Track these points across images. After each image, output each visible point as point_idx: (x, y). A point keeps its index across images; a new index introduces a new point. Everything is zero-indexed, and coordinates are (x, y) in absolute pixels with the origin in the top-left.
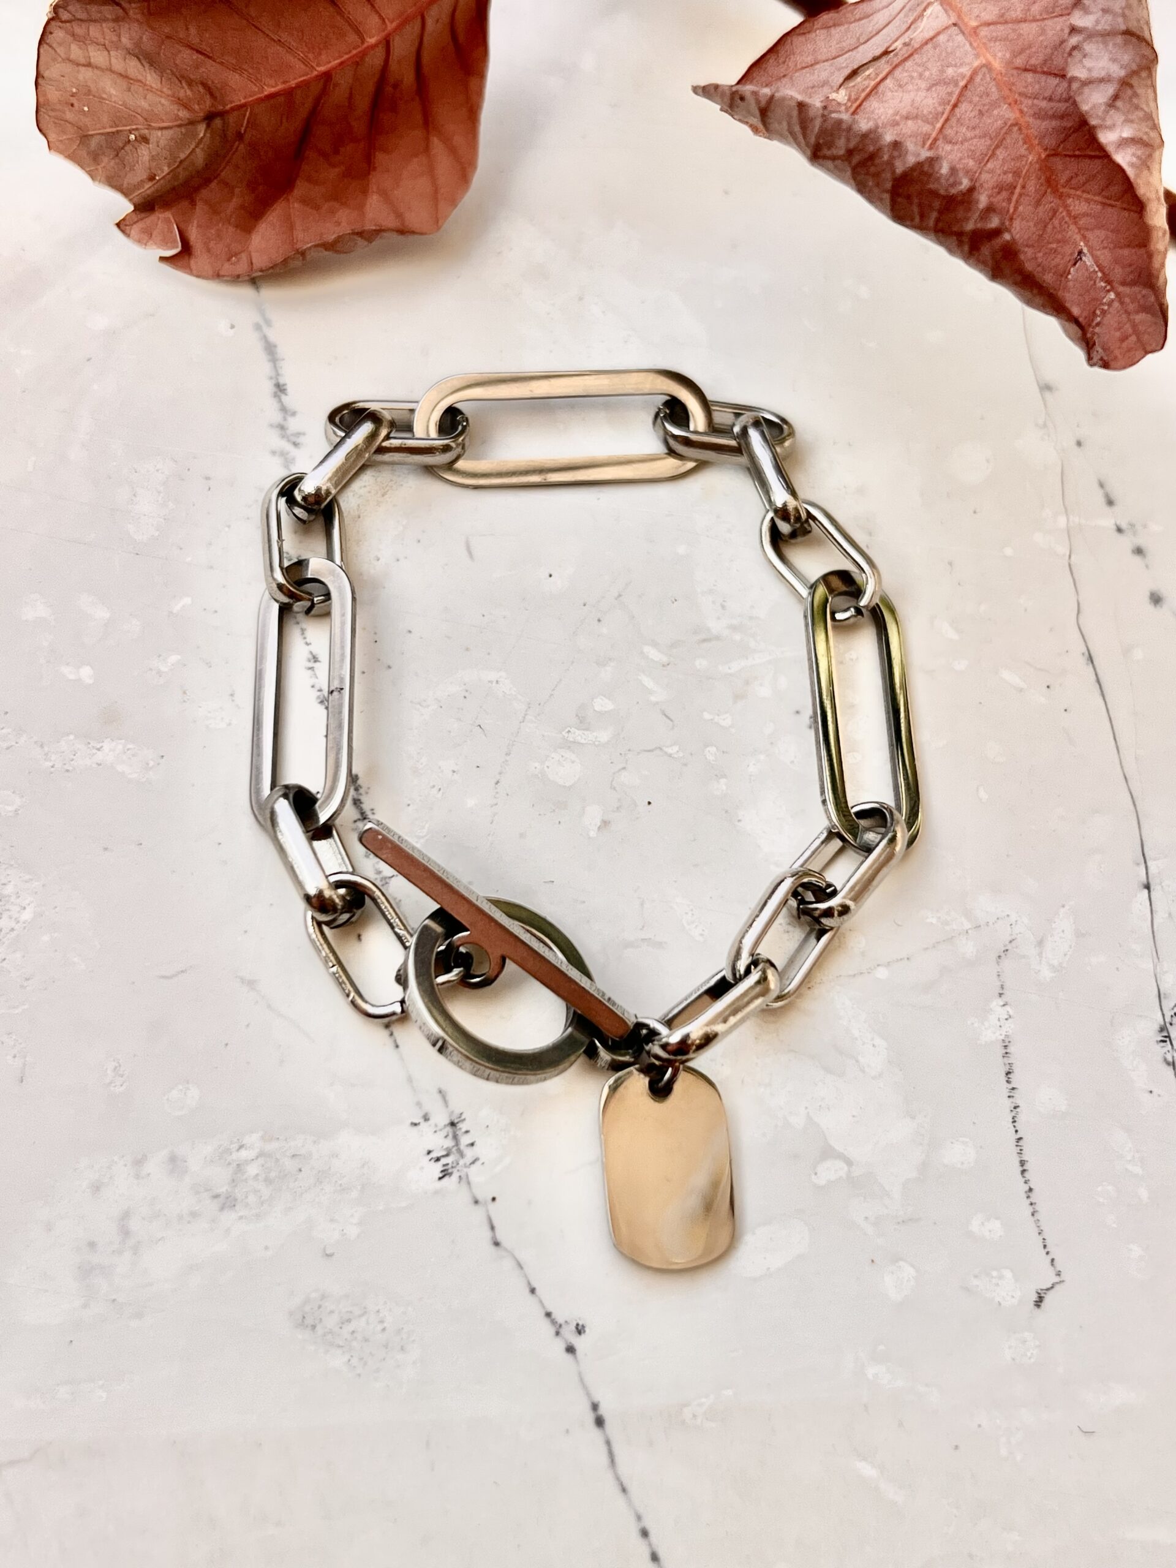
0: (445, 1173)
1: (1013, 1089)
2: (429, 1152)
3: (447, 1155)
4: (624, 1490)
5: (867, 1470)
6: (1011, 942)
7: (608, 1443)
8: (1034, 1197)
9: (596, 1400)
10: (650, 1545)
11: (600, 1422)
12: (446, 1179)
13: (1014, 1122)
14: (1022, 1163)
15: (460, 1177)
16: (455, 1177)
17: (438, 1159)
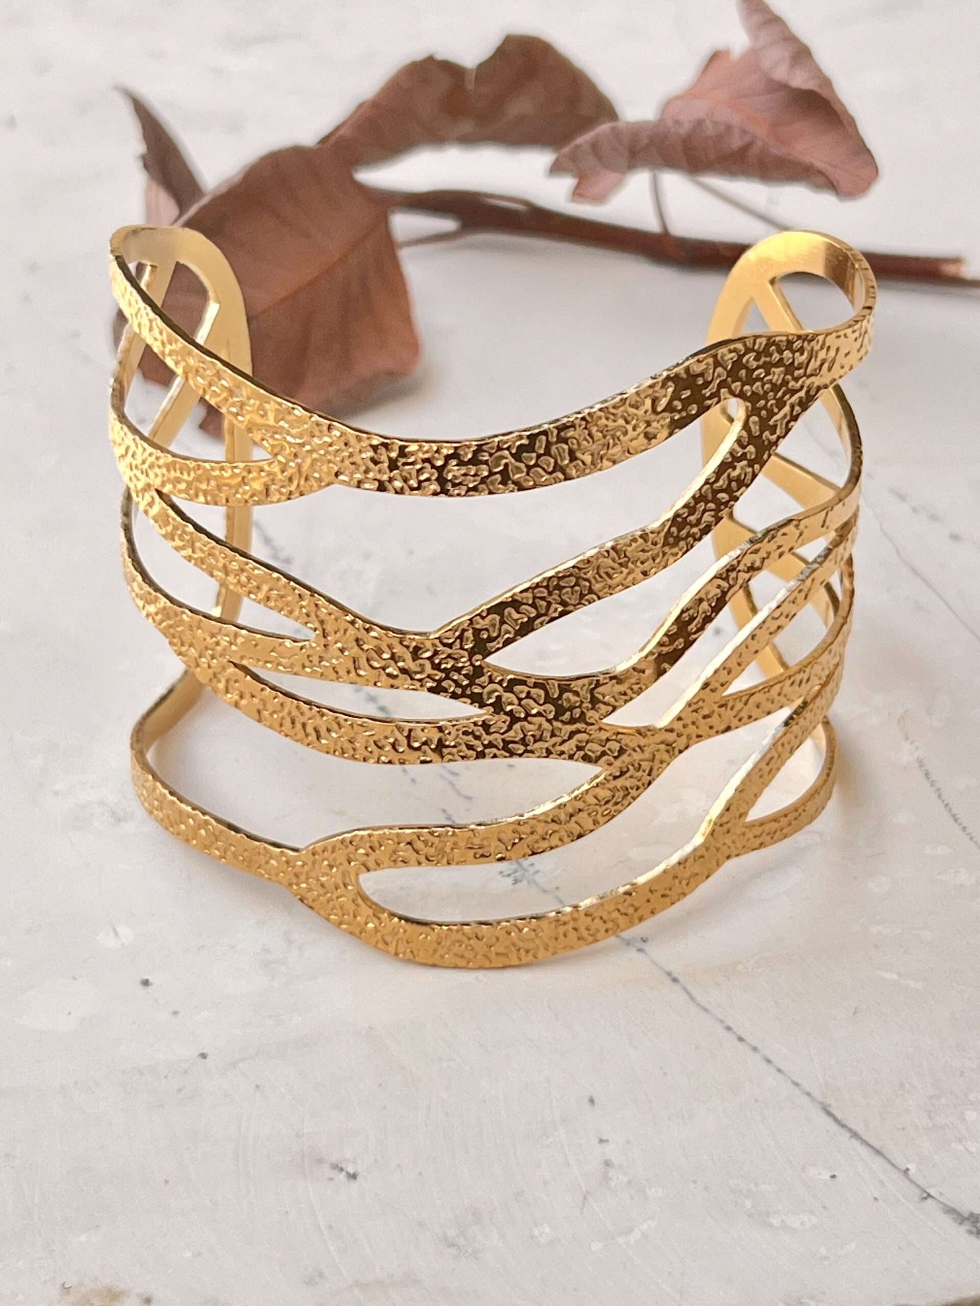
0: (516, 881)
1: (933, 781)
2: (501, 873)
3: (515, 872)
4: (706, 1010)
5: (889, 976)
6: (905, 712)
7: (685, 989)
8: (968, 831)
9: (667, 969)
10: (735, 1033)
11: (675, 980)
12: (518, 885)
13: (939, 796)
14: (954, 816)
15: (529, 882)
16: (525, 883)
17: (509, 875)
